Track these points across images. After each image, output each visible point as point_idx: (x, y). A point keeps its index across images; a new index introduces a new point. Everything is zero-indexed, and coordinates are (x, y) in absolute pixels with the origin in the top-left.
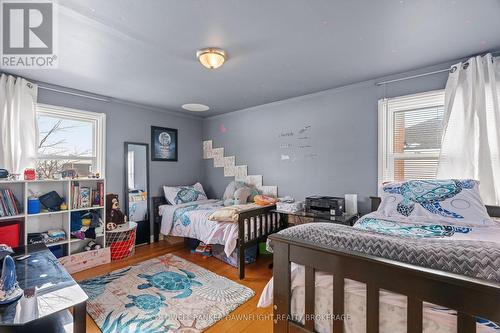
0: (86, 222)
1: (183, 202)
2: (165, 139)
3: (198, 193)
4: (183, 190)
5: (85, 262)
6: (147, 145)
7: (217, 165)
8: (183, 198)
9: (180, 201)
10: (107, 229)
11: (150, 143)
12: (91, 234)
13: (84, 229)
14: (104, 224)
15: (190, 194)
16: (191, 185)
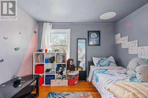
0: (61, 68)
1: (101, 66)
2: (94, 36)
3: (110, 62)
4: (102, 59)
5: (59, 83)
6: (86, 39)
7: (123, 47)
8: (101, 64)
9: (99, 65)
10: (67, 73)
11: (87, 38)
12: (61, 73)
13: (60, 71)
14: (66, 70)
15: (105, 62)
16: (107, 57)
